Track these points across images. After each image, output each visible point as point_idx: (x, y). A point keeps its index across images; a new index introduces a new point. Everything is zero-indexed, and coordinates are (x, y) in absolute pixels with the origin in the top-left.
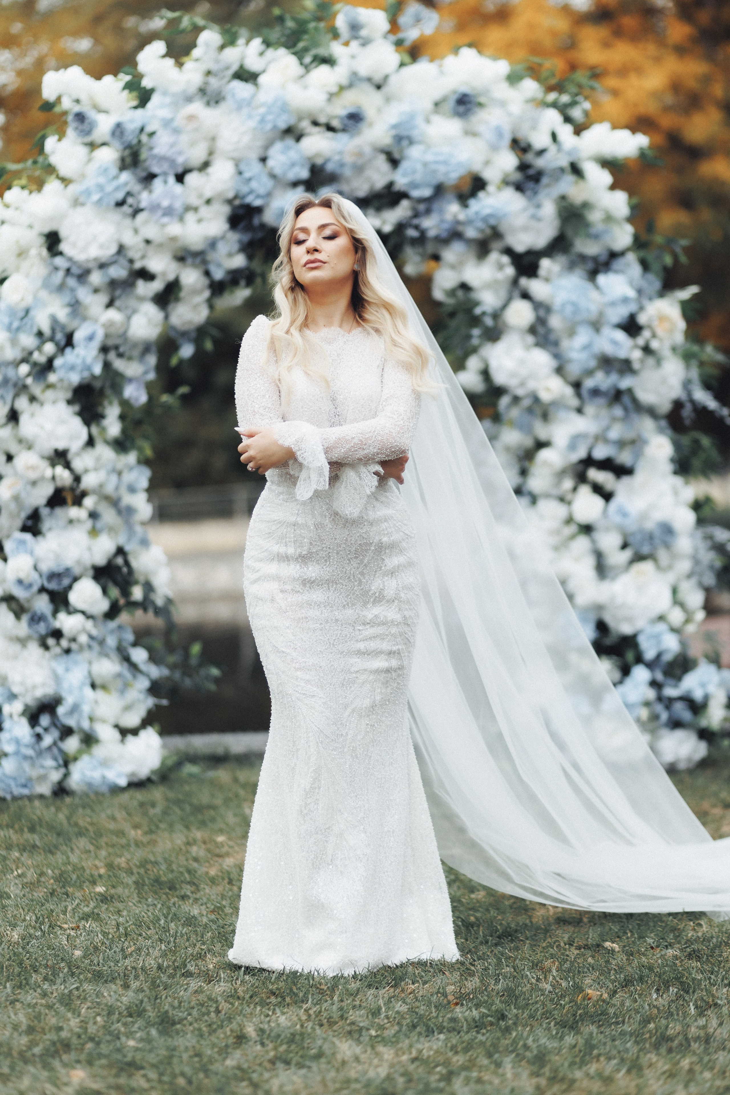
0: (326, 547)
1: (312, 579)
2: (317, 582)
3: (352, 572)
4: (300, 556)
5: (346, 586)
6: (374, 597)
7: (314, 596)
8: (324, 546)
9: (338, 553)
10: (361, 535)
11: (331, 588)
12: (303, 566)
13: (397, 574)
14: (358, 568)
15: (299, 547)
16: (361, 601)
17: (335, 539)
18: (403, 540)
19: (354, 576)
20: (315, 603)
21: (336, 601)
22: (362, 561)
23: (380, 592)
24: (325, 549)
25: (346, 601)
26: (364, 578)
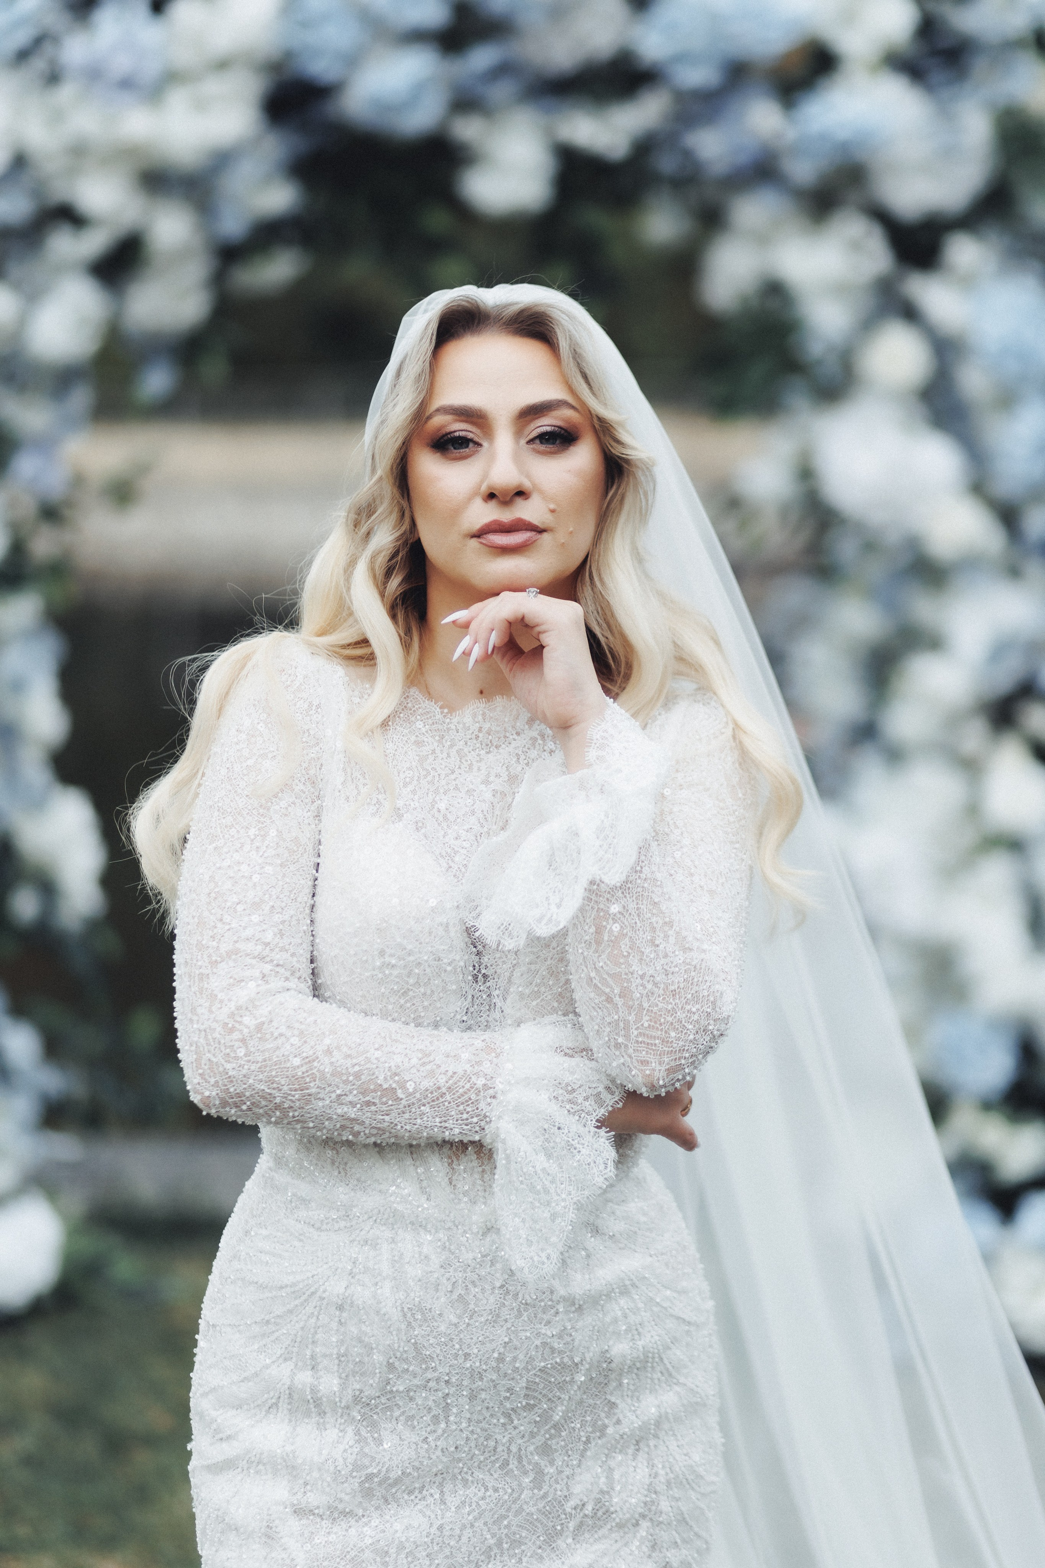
0: (438, 1380)
1: (393, 1475)
2: (407, 1481)
3: (514, 1449)
4: (356, 1400)
5: (496, 1490)
6: (578, 1519)
7: (397, 1526)
8: (429, 1375)
9: (472, 1397)
10: (545, 1344)
11: (449, 1498)
12: (363, 1432)
13: (652, 1443)
14: (533, 1435)
15: (354, 1373)
16: (540, 1530)
17: (467, 1356)
18: (674, 1341)
19: (520, 1459)
20: (401, 1547)
21: (464, 1539)
22: (546, 1416)
23: (598, 1501)
24: (432, 1384)
25: (494, 1535)
26: (552, 1463)
